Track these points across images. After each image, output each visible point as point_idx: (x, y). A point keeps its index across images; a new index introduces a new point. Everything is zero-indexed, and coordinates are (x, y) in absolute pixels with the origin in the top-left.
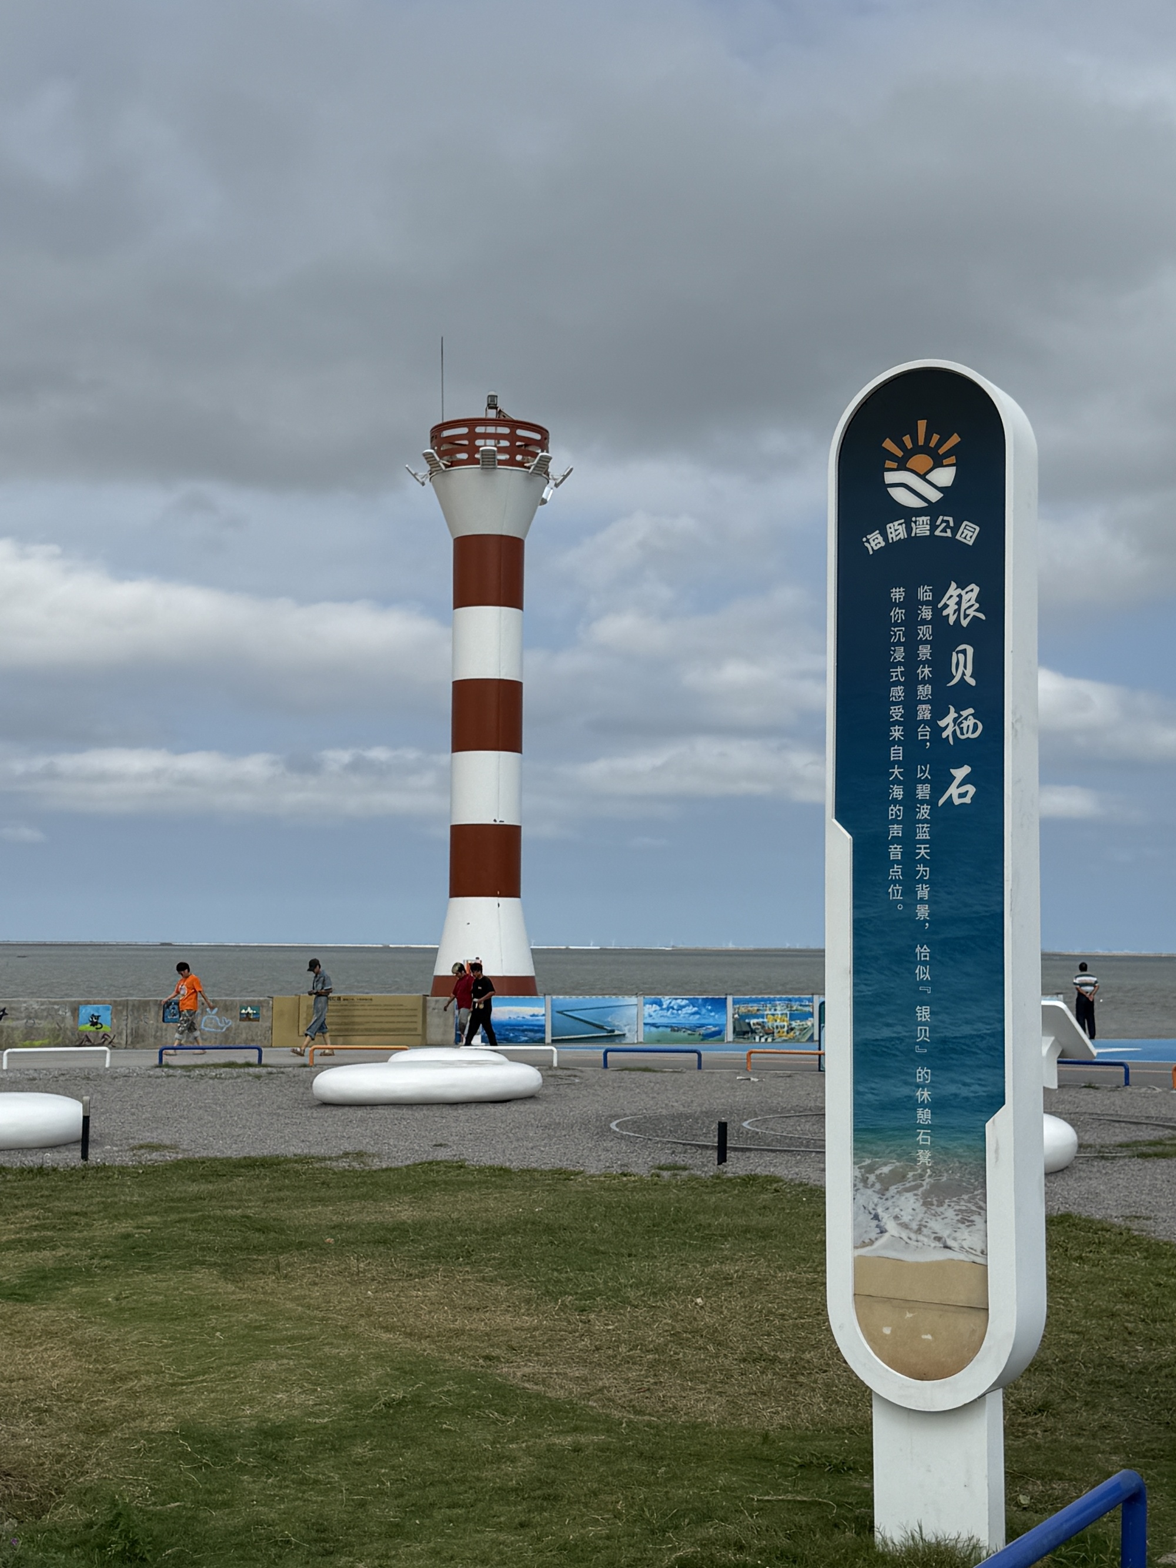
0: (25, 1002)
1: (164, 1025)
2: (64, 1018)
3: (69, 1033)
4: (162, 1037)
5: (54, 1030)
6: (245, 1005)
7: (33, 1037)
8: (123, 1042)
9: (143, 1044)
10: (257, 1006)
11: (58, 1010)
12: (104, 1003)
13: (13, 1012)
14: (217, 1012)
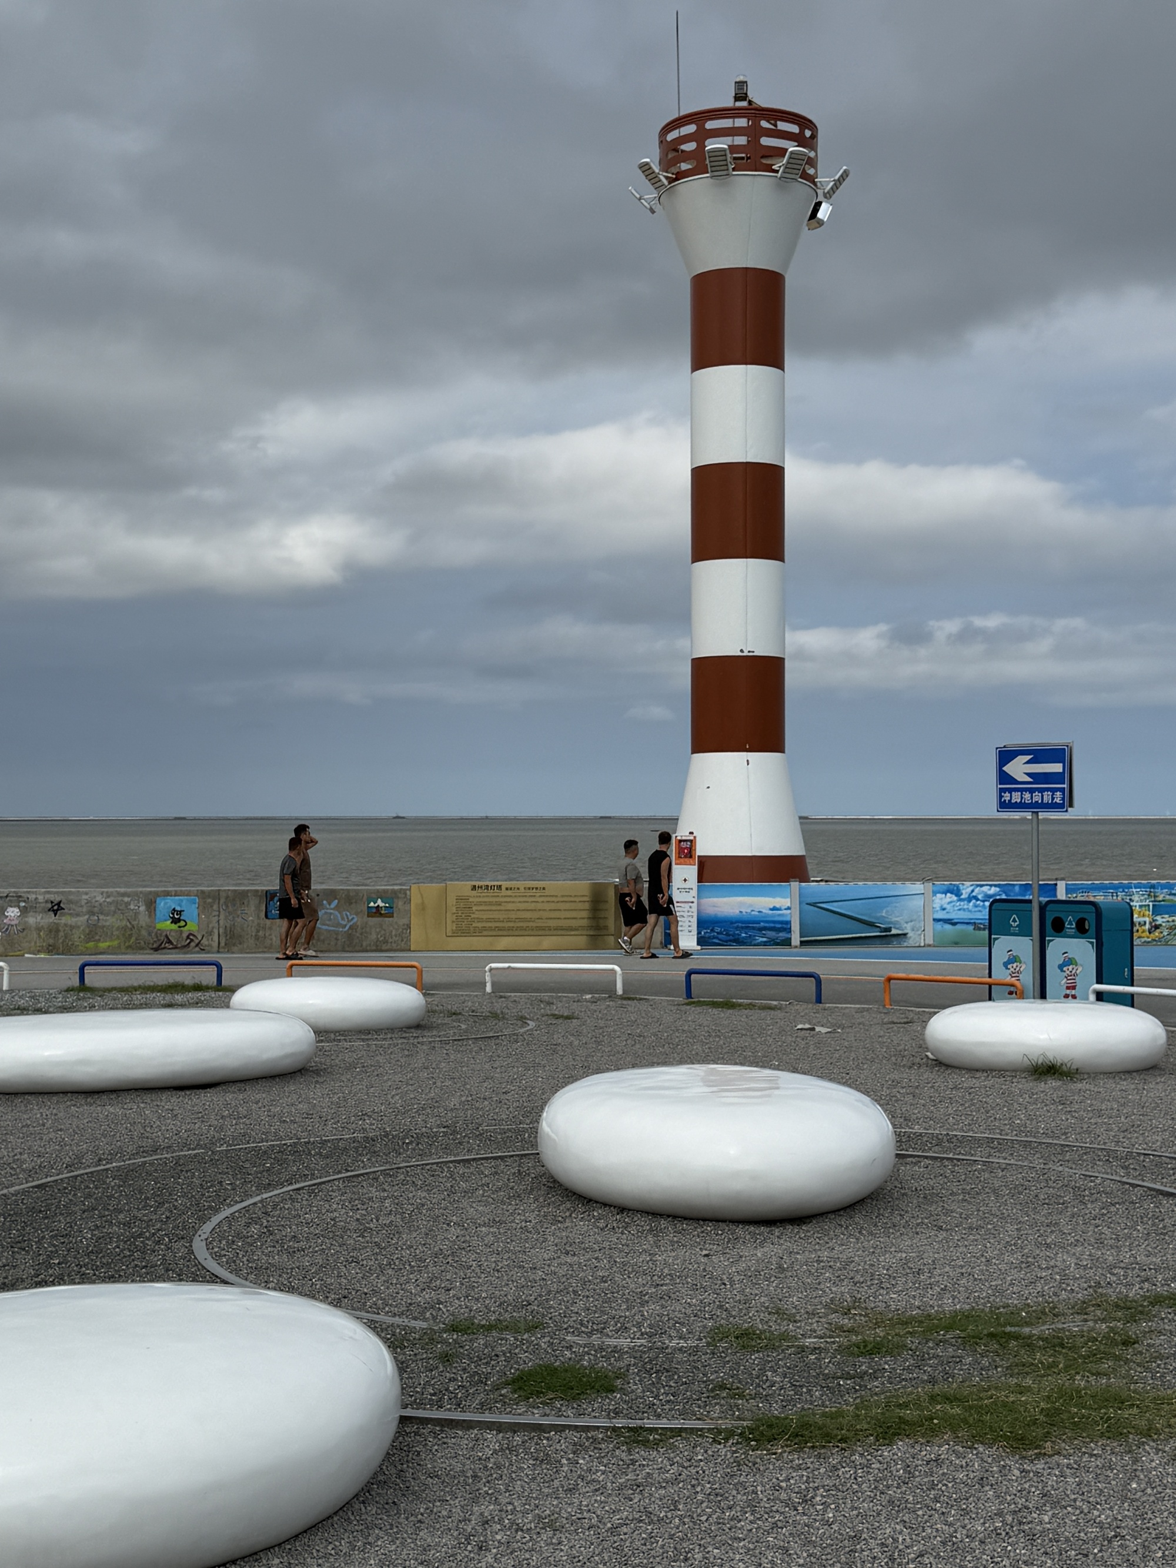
0: (86, 894)
1: (268, 922)
2: (137, 914)
3: (144, 933)
4: (265, 937)
5: (125, 928)
6: (374, 896)
7: (97, 938)
8: (215, 944)
9: (240, 946)
10: (390, 897)
11: (128, 904)
12: (188, 894)
13: (72, 906)
14: (337, 906)
